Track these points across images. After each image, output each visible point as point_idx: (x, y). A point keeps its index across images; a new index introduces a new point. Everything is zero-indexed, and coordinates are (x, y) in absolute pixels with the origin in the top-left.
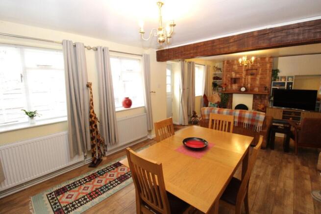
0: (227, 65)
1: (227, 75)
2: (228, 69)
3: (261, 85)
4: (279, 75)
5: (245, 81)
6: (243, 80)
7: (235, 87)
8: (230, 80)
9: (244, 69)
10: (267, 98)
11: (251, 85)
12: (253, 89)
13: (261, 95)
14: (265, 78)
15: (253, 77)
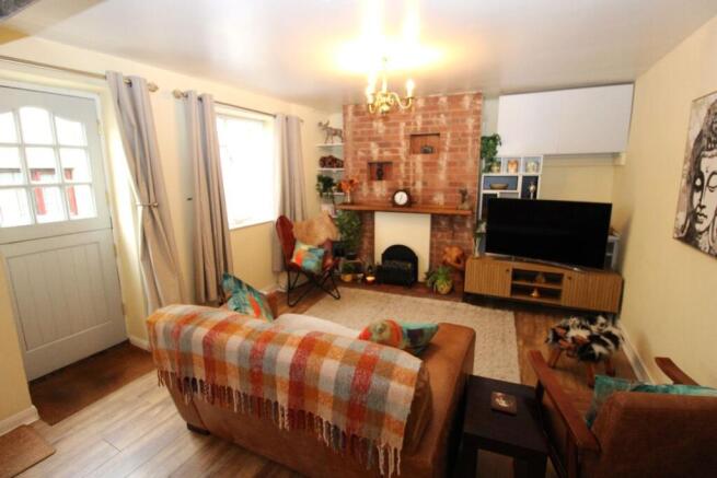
0: (356, 119)
1: (356, 153)
2: (359, 130)
3: (451, 184)
4: (502, 152)
5: (407, 171)
6: (402, 167)
7: (380, 189)
8: (365, 167)
9: (402, 134)
10: (469, 225)
11: (424, 184)
12: (431, 197)
13: (451, 218)
14: (463, 163)
15: (428, 157)
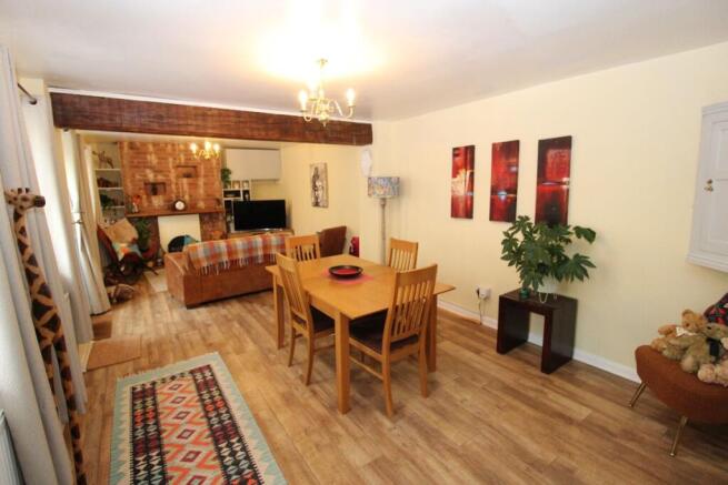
0: (131, 151)
1: (133, 176)
2: (136, 161)
3: (208, 195)
4: (232, 178)
5: (177, 189)
6: (173, 186)
7: (158, 201)
8: (143, 186)
9: (171, 165)
10: (221, 218)
11: (191, 196)
12: (196, 204)
13: (210, 214)
14: (213, 184)
15: (191, 180)
